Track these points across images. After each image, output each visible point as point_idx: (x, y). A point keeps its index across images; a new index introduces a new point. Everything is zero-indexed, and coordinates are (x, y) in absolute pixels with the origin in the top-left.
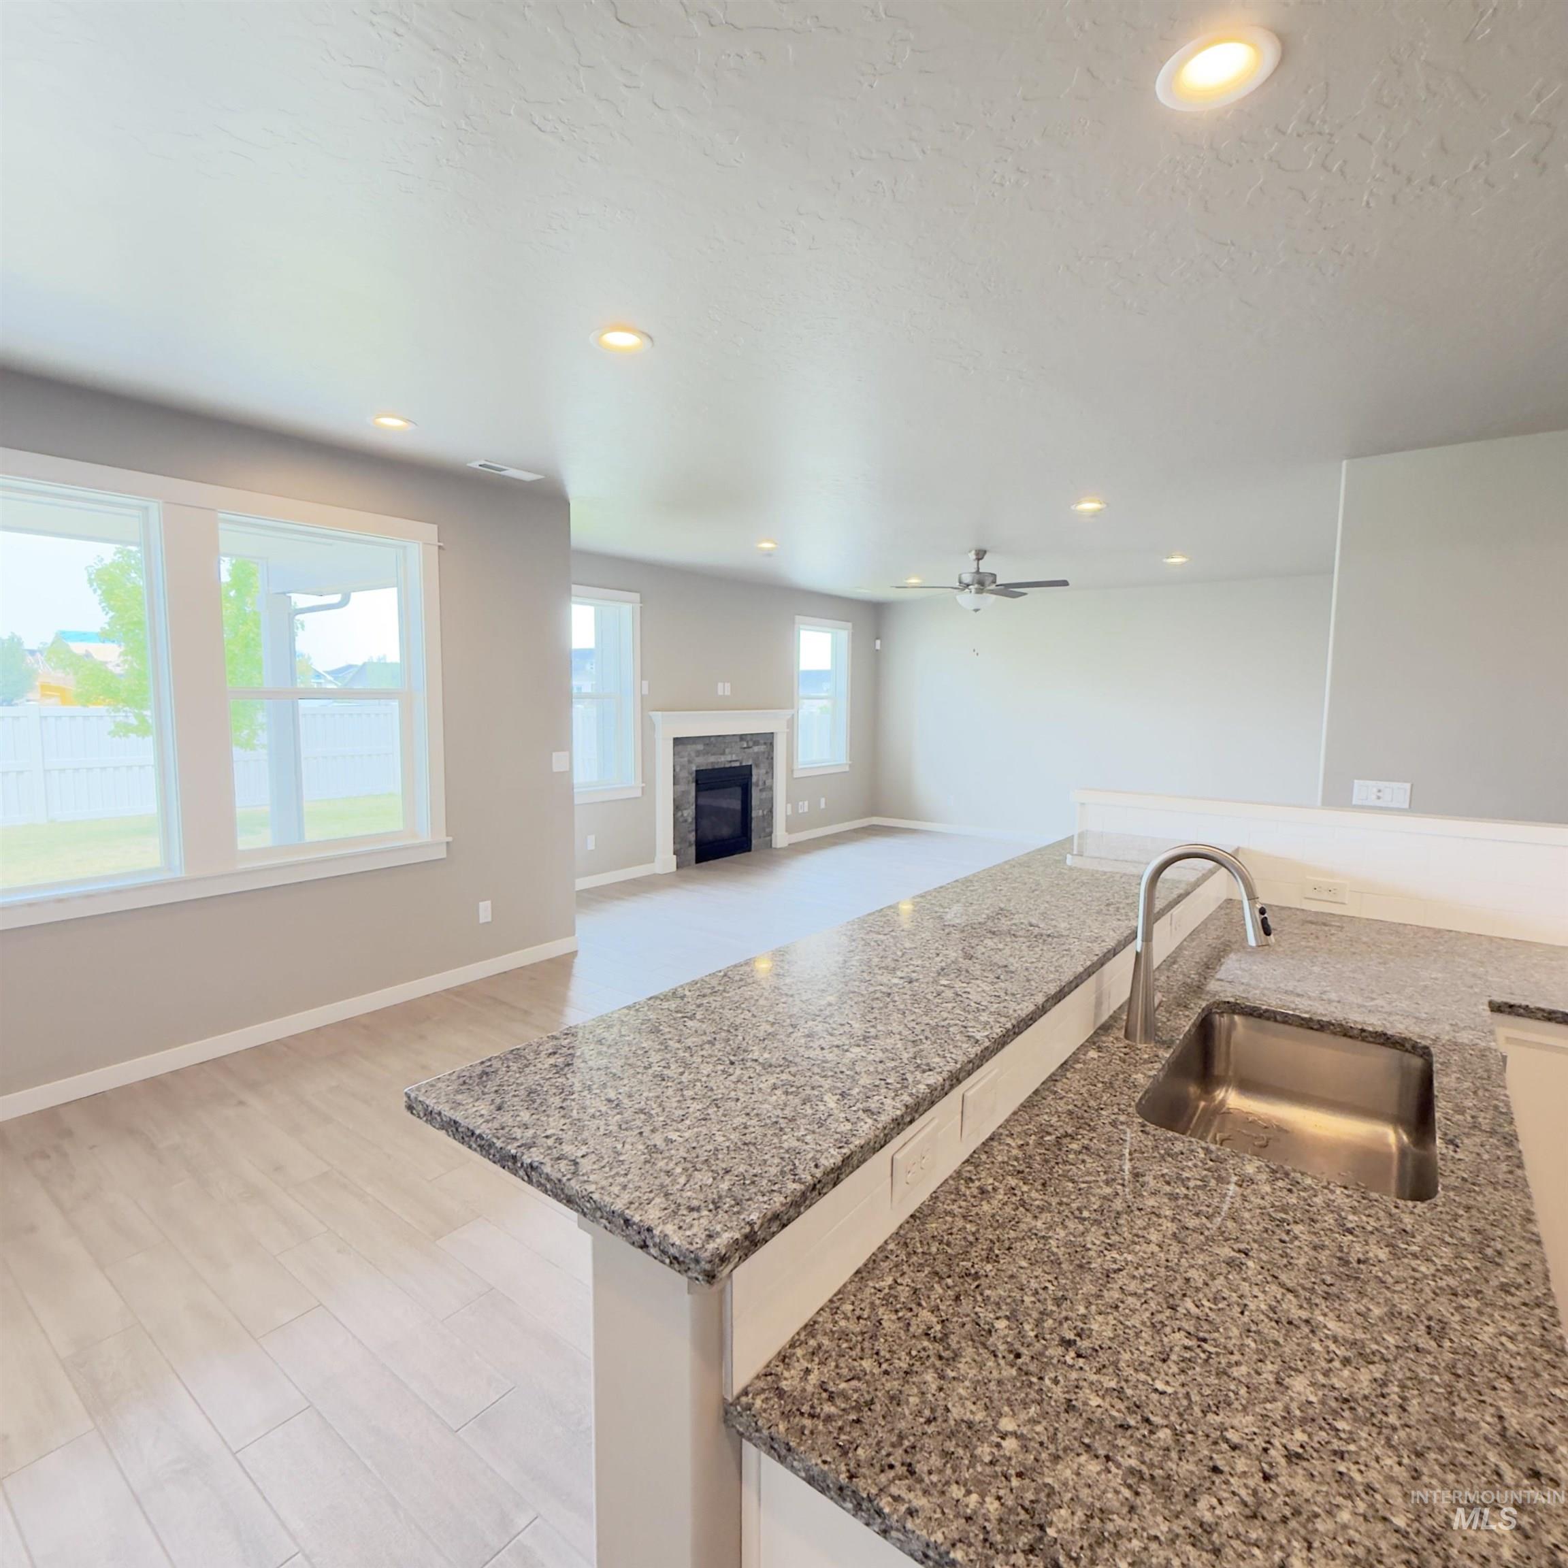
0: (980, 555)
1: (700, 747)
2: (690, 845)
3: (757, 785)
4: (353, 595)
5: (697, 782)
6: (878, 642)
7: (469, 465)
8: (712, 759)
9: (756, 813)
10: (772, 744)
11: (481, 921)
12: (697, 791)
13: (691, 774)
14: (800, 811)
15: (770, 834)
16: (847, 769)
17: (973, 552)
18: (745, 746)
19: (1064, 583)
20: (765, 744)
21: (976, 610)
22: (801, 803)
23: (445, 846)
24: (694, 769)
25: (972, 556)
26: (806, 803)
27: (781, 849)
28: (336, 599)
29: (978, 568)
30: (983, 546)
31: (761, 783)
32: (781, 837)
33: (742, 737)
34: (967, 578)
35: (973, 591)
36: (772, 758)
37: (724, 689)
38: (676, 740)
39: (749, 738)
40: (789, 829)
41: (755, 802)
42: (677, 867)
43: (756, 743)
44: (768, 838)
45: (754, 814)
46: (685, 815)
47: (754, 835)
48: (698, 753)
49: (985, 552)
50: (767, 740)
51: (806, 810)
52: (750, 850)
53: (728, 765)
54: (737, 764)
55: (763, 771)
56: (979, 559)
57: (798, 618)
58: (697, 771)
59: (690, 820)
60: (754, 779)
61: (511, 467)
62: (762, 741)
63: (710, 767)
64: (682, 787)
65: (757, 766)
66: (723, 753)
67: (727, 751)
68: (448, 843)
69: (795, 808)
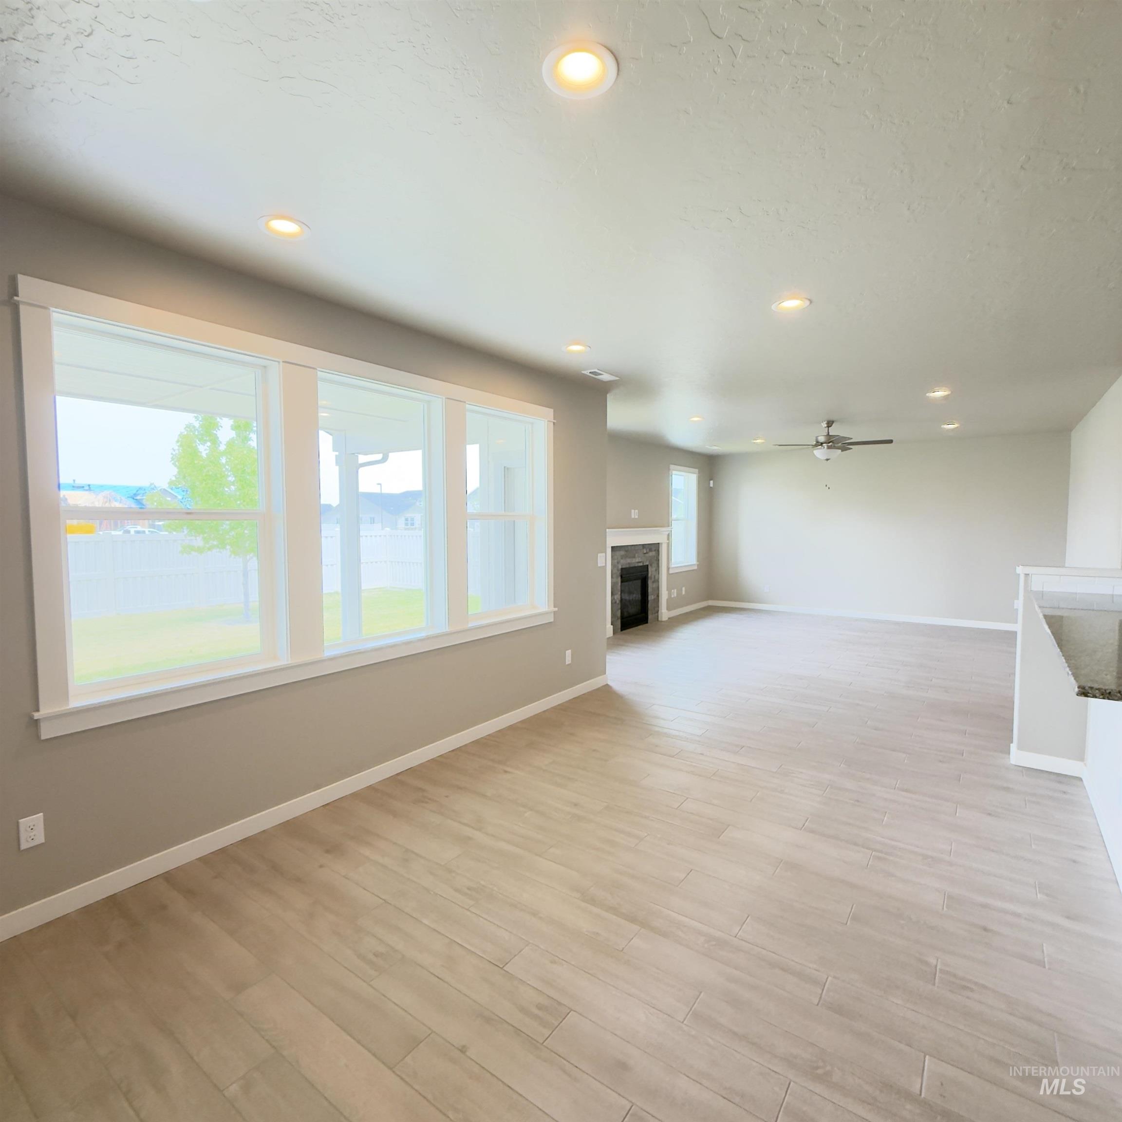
0: (830, 424)
1: (622, 553)
2: (618, 619)
3: (651, 578)
4: (390, 454)
5: (622, 577)
6: (712, 482)
7: (583, 372)
8: (629, 561)
9: (651, 597)
10: (658, 551)
11: (567, 663)
12: (622, 582)
13: (618, 570)
14: (672, 596)
15: (658, 612)
16: (696, 568)
17: (826, 422)
18: (645, 552)
19: (891, 442)
20: (655, 550)
21: (827, 460)
22: (673, 591)
23: (553, 614)
24: (620, 567)
25: (824, 425)
26: (675, 590)
27: (664, 621)
28: (379, 457)
29: (828, 433)
30: (831, 418)
31: (653, 577)
32: (665, 613)
33: (644, 546)
34: (822, 439)
35: (826, 447)
36: (659, 560)
37: (634, 514)
38: (612, 547)
39: (647, 546)
40: (668, 609)
41: (650, 590)
42: (614, 634)
43: (651, 550)
44: (656, 614)
45: (649, 599)
46: (616, 598)
47: (650, 612)
48: (622, 557)
49: (833, 422)
50: (655, 548)
51: (675, 595)
52: (647, 623)
53: (636, 565)
54: (641, 564)
55: (654, 569)
56: (828, 427)
57: (672, 467)
58: (622, 569)
59: (618, 602)
60: (649, 575)
61: (606, 373)
62: (653, 549)
63: (628, 566)
64: (615, 580)
65: (651, 565)
66: (634, 557)
67: (636, 555)
68: (554, 612)
69: (670, 594)
